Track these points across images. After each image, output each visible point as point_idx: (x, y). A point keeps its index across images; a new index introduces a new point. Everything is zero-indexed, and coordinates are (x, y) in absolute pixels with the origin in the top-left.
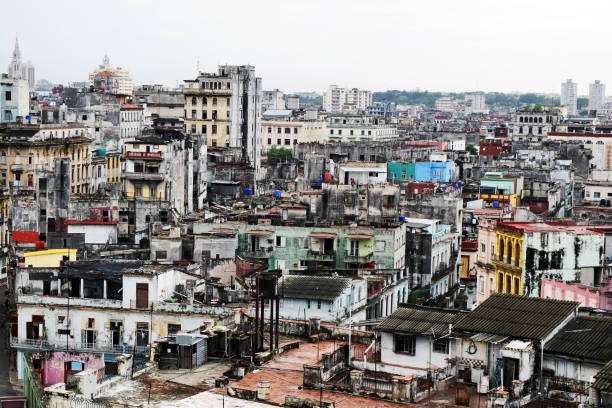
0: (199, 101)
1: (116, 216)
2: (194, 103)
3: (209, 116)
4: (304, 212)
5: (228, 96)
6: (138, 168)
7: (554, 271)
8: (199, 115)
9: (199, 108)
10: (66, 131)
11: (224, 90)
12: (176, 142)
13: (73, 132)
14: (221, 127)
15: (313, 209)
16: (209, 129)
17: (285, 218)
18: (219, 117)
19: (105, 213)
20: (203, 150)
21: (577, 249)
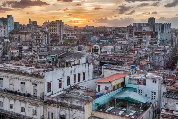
0: (52, 26)
1: (29, 44)
2: (51, 26)
3: (53, 29)
4: (61, 44)
5: (56, 25)
6: (36, 37)
7: (97, 53)
8: (52, 29)
9: (52, 27)
10: (25, 31)
11: (56, 24)
12: (44, 33)
13: (27, 31)
14: (55, 31)
15: (63, 43)
16: (53, 31)
17: (58, 45)
18: (55, 29)
19: (27, 44)
20: (50, 34)
21: (101, 49)
